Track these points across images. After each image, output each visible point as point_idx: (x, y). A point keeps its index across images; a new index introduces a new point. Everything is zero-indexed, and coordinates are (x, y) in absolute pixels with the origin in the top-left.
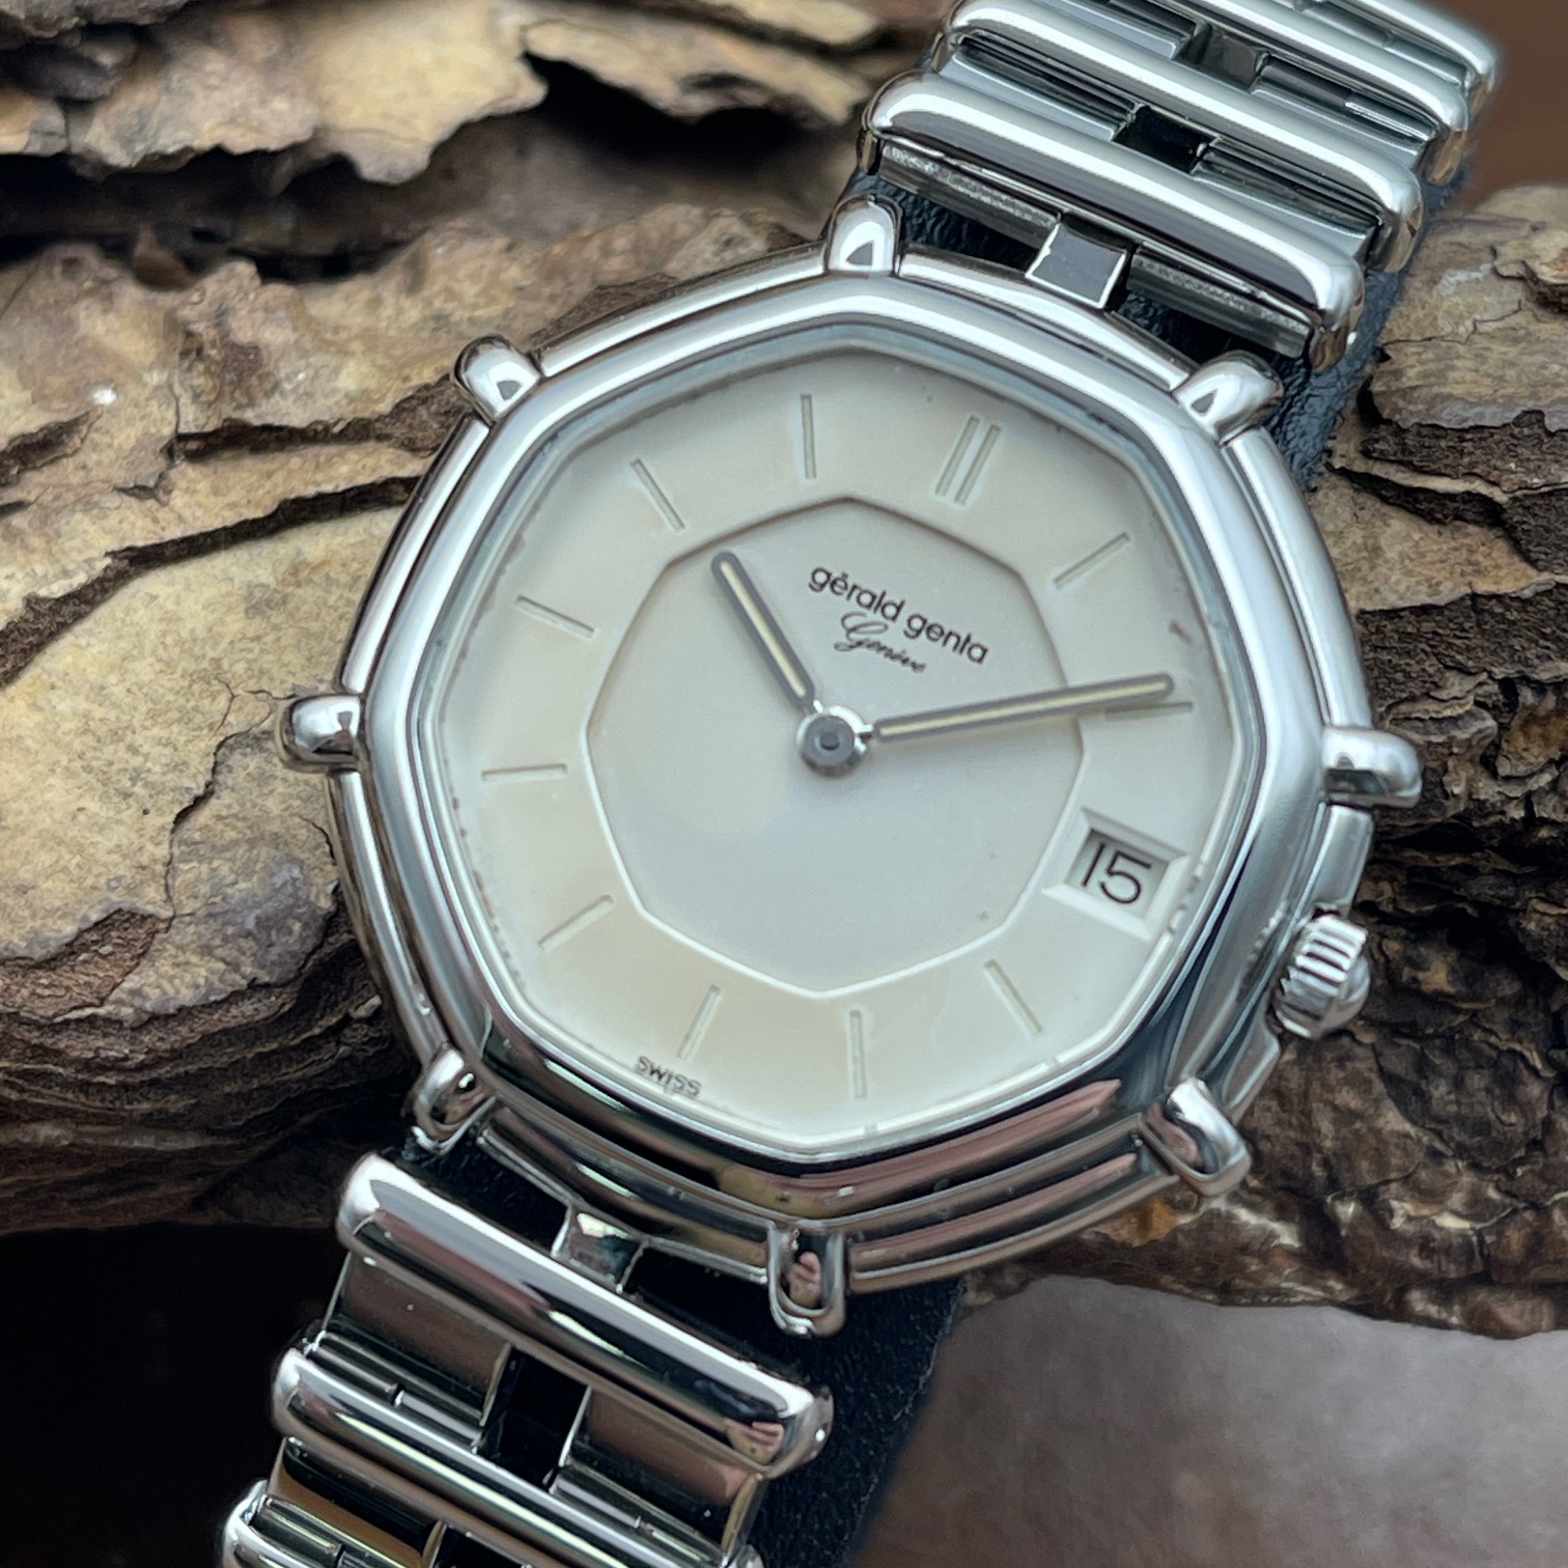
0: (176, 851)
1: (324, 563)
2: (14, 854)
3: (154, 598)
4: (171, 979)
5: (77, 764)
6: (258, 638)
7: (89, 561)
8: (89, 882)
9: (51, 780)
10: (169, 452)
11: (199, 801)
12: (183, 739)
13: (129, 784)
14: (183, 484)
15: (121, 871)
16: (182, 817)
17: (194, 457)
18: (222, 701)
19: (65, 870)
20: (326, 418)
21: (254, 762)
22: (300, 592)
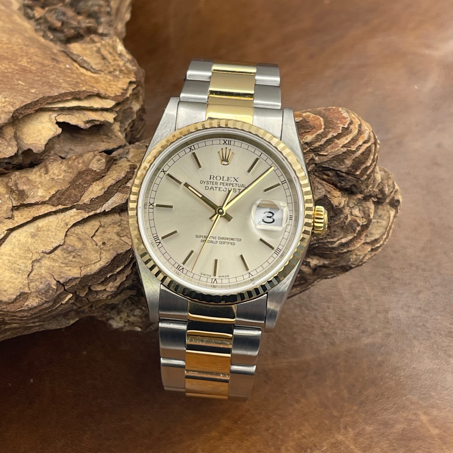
0: (29, 281)
1: (42, 227)
2: (3, 285)
3: (15, 236)
4: (32, 302)
5: (10, 268)
6: (34, 242)
7: (3, 232)
8: (16, 289)
9: (6, 272)
10: (12, 210)
11: (31, 272)
12: (26, 262)
13: (18, 271)
14: (15, 215)
15: (21, 286)
16: (28, 275)
17: (17, 210)
18: (31, 254)
19: (12, 287)
20: (37, 201)
21: (38, 264)
22: (39, 233)
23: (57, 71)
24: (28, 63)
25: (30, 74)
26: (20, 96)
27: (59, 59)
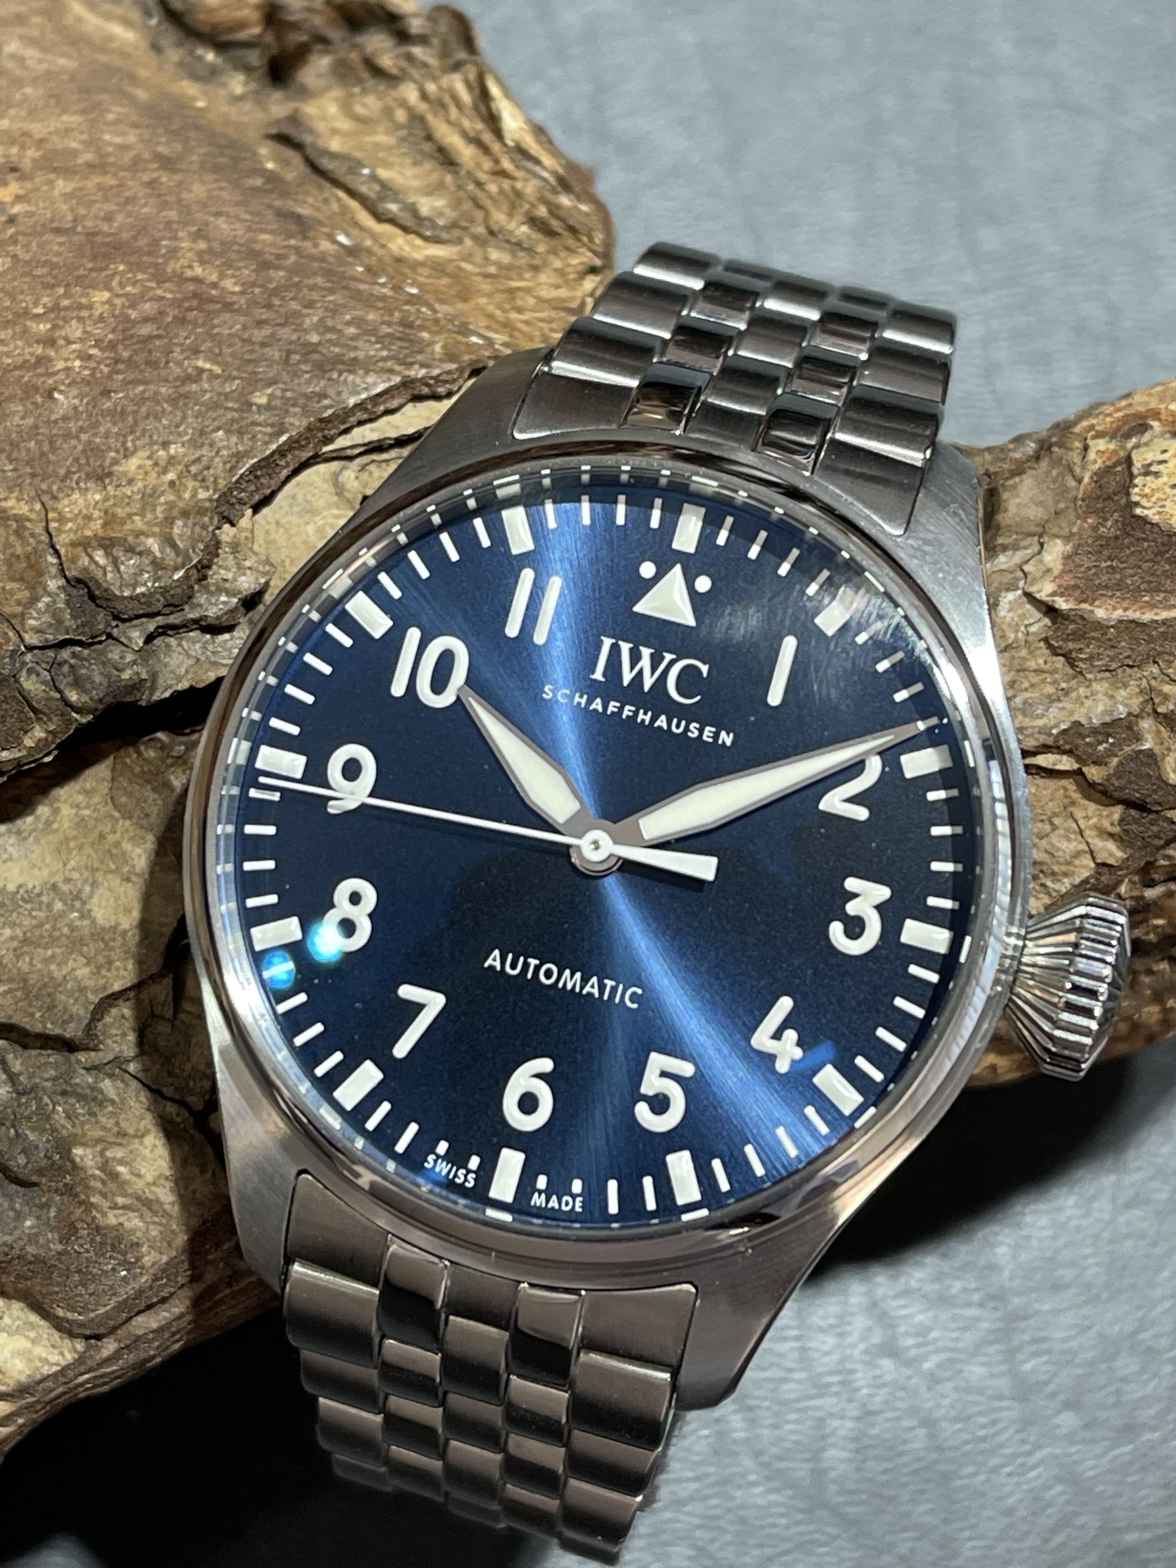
23: (319, 280)
24: (202, 258)
25: (227, 316)
26: (218, 429)
27: (303, 211)
